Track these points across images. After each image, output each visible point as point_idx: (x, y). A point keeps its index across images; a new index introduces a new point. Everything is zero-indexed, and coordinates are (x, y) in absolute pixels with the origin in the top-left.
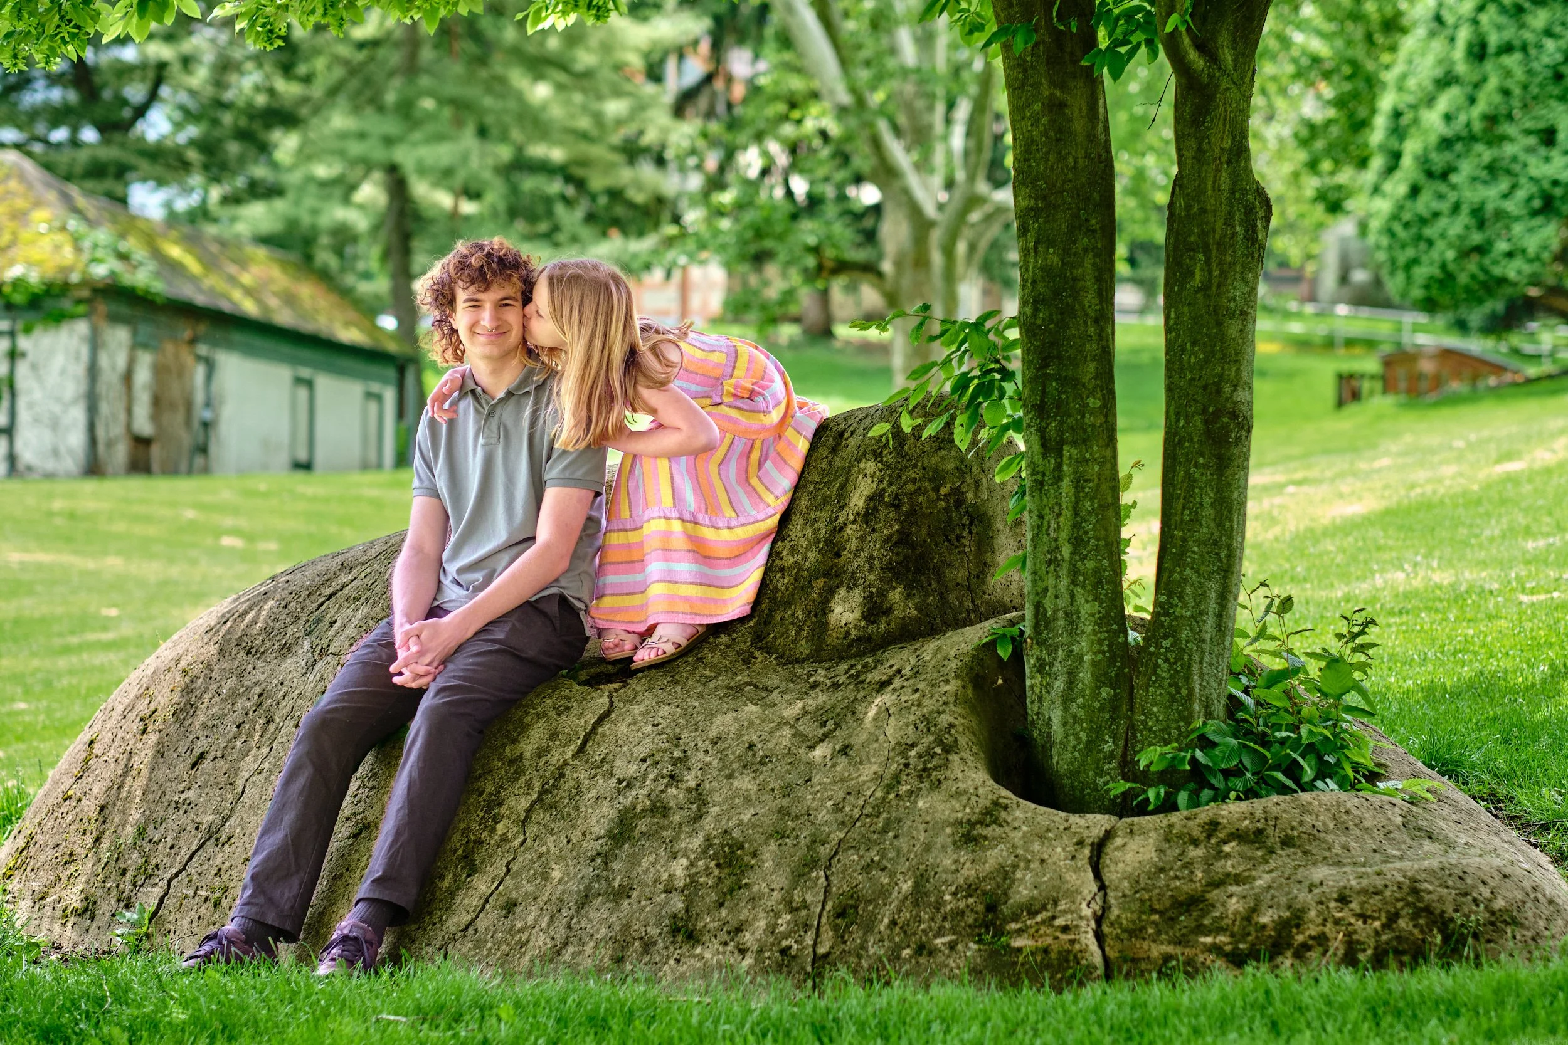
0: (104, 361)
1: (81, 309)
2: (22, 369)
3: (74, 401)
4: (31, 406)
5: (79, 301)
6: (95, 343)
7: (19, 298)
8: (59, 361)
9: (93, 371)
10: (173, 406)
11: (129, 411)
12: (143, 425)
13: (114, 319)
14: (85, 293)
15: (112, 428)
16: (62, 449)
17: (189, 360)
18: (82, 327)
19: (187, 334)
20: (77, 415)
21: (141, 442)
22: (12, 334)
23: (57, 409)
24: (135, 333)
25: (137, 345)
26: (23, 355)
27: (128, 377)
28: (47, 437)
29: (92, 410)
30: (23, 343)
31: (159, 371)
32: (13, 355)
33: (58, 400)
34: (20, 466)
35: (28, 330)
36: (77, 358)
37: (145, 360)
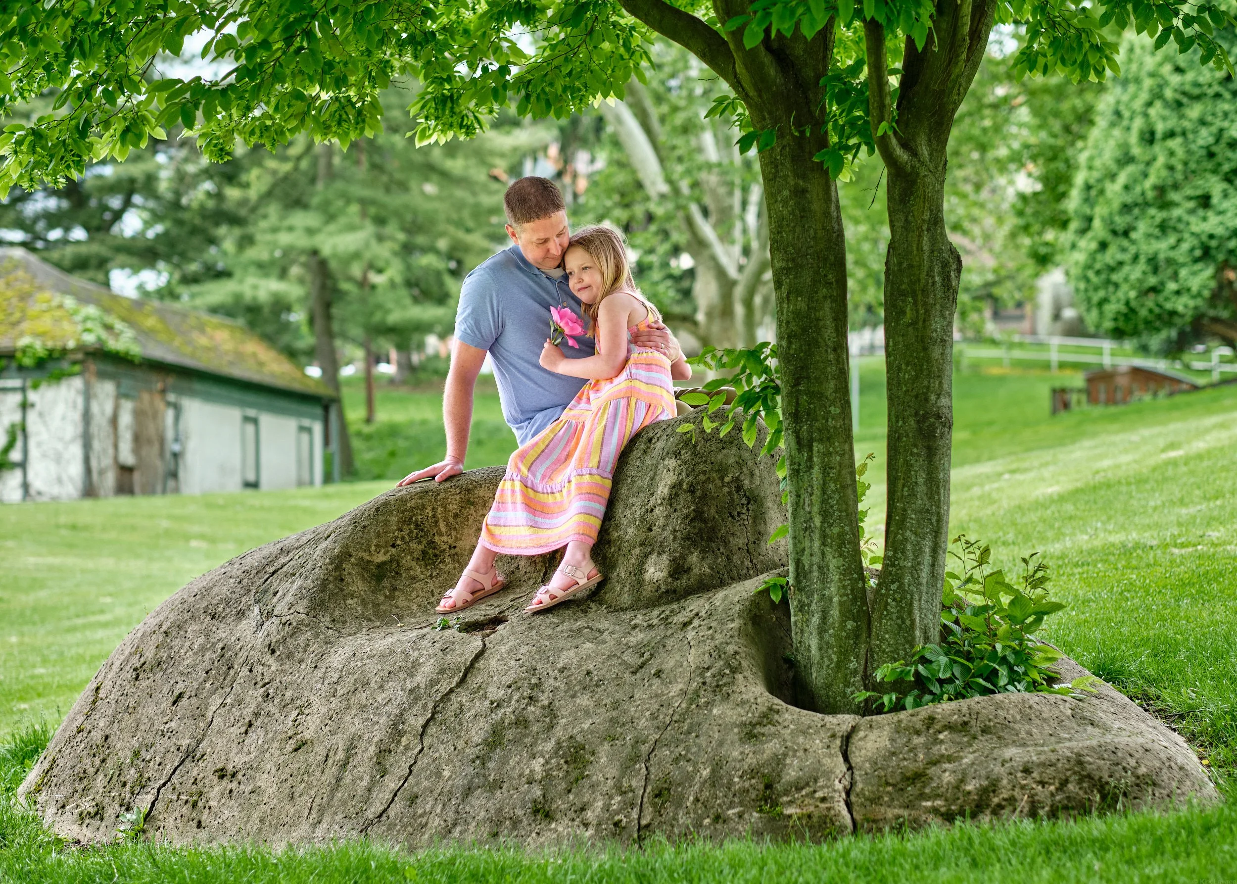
0: (95, 408)
1: (77, 368)
2: (32, 416)
3: (73, 440)
4: (39, 444)
5: (75, 363)
6: (88, 395)
7: (27, 361)
8: (60, 409)
9: (87, 417)
10: (149, 442)
11: (116, 447)
12: (127, 457)
13: (103, 375)
14: (80, 356)
15: (103, 460)
16: (65, 478)
17: (160, 405)
18: (77, 383)
19: (159, 386)
20: (76, 451)
21: (126, 470)
22: (23, 390)
23: (60, 446)
24: (118, 386)
25: (121, 395)
26: (33, 405)
27: (114, 421)
28: (53, 468)
29: (87, 446)
30: (32, 396)
31: (138, 414)
32: (25, 406)
33: (61, 439)
34: (32, 491)
35: (35, 387)
36: (75, 406)
37: (127, 407)
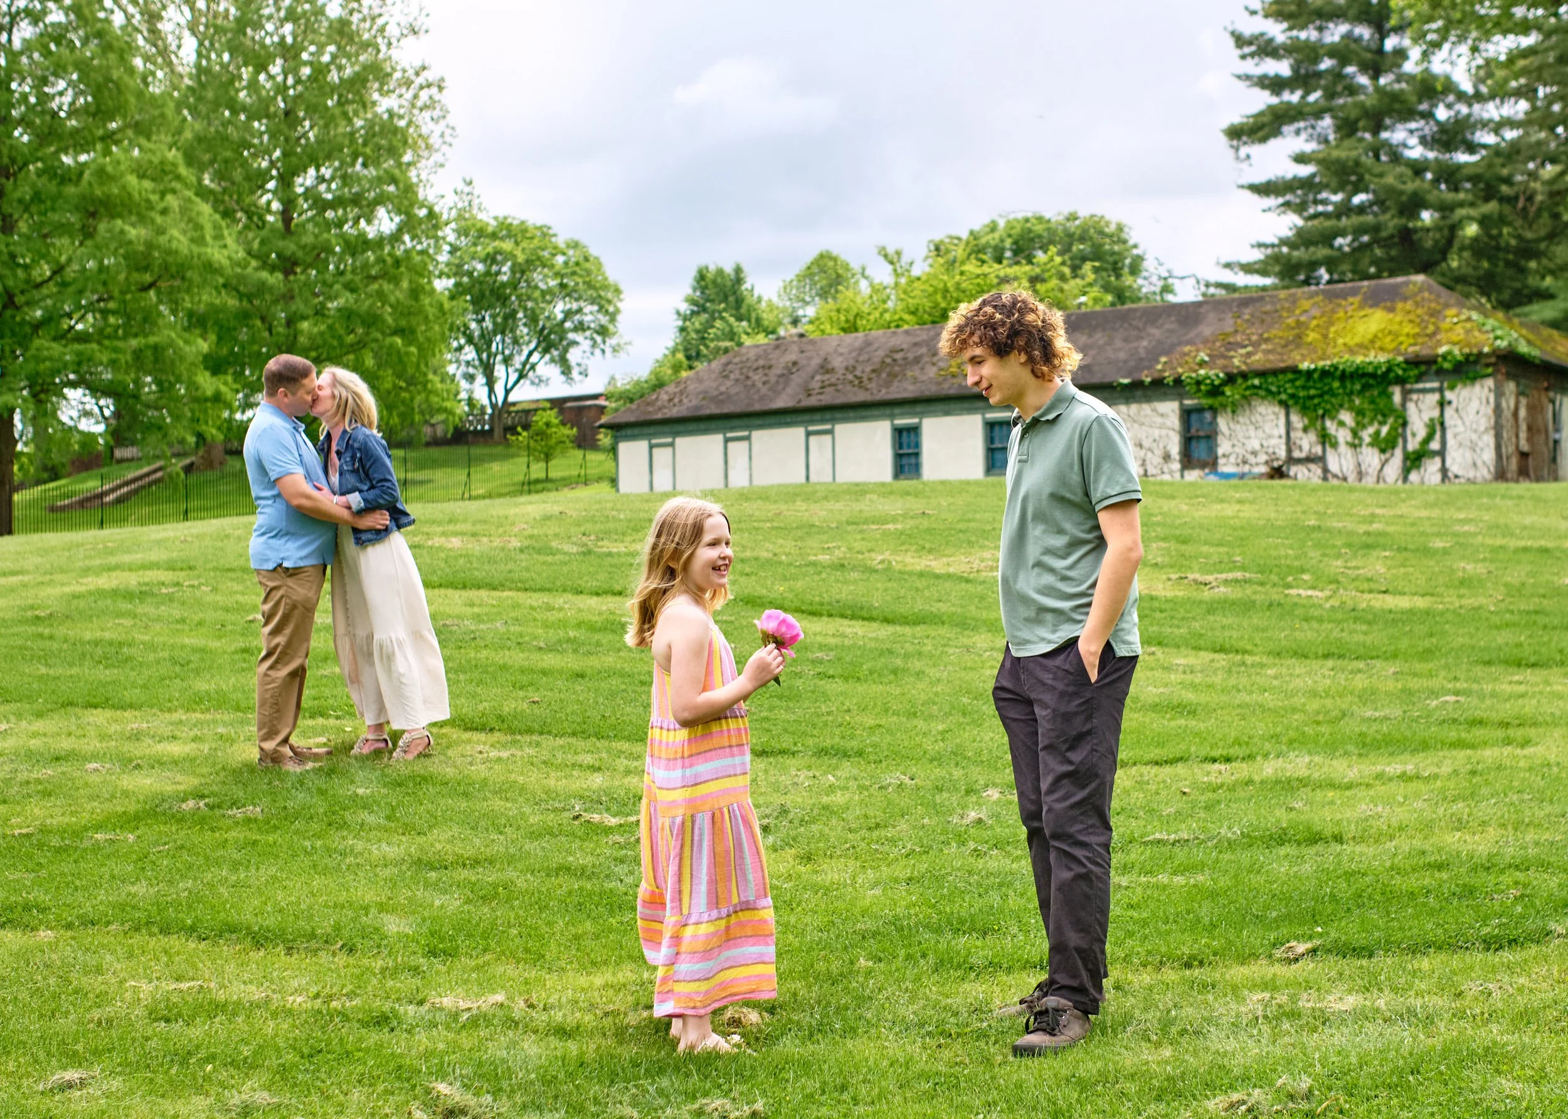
0: (1504, 404)
1: (1490, 370)
2: (1449, 412)
3: (1486, 430)
4: (1455, 436)
5: (1488, 365)
6: (1499, 394)
7: (1447, 366)
8: (1475, 405)
9: (1498, 410)
10: (1539, 431)
11: (1517, 436)
12: (1525, 446)
13: (1509, 376)
14: (1493, 360)
15: (1509, 449)
16: (1479, 463)
17: (1545, 400)
18: (1490, 382)
19: (1545, 384)
20: (1489, 440)
21: (1524, 455)
22: (1441, 390)
23: (1474, 437)
24: (1518, 385)
25: (1520, 394)
26: (1450, 403)
27: (1515, 414)
28: (1468, 454)
29: (1498, 437)
30: (1449, 395)
31: (1531, 408)
32: (1442, 404)
33: (1475, 431)
34: (1450, 475)
35: (1452, 388)
36: (1488, 402)
37: (1523, 401)
